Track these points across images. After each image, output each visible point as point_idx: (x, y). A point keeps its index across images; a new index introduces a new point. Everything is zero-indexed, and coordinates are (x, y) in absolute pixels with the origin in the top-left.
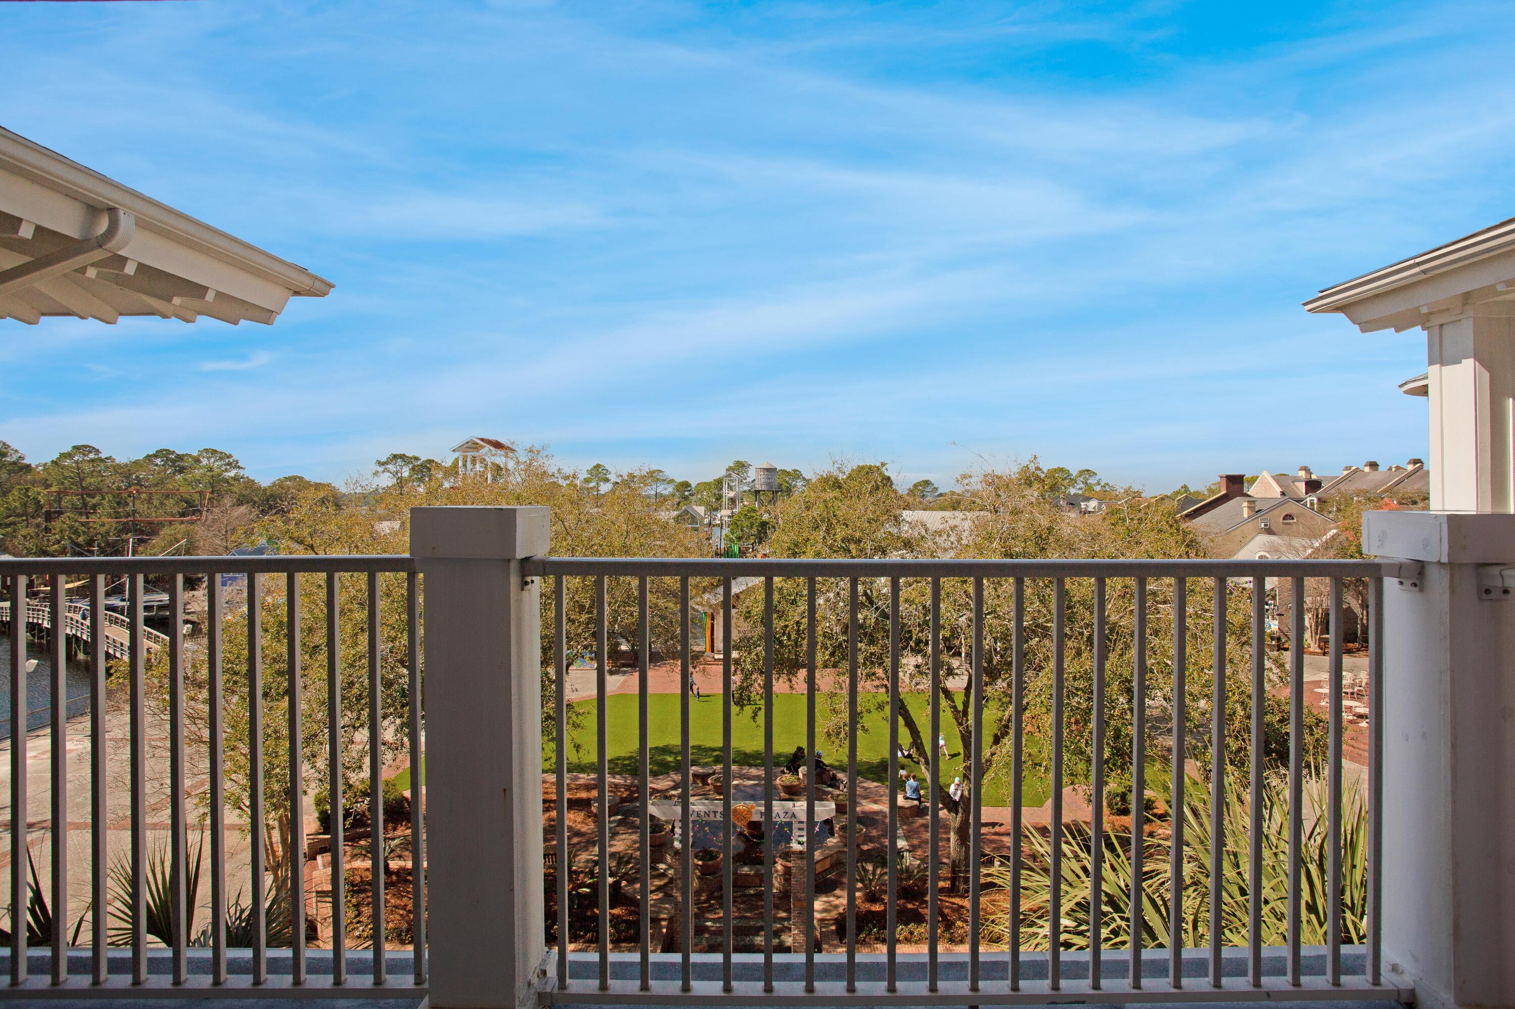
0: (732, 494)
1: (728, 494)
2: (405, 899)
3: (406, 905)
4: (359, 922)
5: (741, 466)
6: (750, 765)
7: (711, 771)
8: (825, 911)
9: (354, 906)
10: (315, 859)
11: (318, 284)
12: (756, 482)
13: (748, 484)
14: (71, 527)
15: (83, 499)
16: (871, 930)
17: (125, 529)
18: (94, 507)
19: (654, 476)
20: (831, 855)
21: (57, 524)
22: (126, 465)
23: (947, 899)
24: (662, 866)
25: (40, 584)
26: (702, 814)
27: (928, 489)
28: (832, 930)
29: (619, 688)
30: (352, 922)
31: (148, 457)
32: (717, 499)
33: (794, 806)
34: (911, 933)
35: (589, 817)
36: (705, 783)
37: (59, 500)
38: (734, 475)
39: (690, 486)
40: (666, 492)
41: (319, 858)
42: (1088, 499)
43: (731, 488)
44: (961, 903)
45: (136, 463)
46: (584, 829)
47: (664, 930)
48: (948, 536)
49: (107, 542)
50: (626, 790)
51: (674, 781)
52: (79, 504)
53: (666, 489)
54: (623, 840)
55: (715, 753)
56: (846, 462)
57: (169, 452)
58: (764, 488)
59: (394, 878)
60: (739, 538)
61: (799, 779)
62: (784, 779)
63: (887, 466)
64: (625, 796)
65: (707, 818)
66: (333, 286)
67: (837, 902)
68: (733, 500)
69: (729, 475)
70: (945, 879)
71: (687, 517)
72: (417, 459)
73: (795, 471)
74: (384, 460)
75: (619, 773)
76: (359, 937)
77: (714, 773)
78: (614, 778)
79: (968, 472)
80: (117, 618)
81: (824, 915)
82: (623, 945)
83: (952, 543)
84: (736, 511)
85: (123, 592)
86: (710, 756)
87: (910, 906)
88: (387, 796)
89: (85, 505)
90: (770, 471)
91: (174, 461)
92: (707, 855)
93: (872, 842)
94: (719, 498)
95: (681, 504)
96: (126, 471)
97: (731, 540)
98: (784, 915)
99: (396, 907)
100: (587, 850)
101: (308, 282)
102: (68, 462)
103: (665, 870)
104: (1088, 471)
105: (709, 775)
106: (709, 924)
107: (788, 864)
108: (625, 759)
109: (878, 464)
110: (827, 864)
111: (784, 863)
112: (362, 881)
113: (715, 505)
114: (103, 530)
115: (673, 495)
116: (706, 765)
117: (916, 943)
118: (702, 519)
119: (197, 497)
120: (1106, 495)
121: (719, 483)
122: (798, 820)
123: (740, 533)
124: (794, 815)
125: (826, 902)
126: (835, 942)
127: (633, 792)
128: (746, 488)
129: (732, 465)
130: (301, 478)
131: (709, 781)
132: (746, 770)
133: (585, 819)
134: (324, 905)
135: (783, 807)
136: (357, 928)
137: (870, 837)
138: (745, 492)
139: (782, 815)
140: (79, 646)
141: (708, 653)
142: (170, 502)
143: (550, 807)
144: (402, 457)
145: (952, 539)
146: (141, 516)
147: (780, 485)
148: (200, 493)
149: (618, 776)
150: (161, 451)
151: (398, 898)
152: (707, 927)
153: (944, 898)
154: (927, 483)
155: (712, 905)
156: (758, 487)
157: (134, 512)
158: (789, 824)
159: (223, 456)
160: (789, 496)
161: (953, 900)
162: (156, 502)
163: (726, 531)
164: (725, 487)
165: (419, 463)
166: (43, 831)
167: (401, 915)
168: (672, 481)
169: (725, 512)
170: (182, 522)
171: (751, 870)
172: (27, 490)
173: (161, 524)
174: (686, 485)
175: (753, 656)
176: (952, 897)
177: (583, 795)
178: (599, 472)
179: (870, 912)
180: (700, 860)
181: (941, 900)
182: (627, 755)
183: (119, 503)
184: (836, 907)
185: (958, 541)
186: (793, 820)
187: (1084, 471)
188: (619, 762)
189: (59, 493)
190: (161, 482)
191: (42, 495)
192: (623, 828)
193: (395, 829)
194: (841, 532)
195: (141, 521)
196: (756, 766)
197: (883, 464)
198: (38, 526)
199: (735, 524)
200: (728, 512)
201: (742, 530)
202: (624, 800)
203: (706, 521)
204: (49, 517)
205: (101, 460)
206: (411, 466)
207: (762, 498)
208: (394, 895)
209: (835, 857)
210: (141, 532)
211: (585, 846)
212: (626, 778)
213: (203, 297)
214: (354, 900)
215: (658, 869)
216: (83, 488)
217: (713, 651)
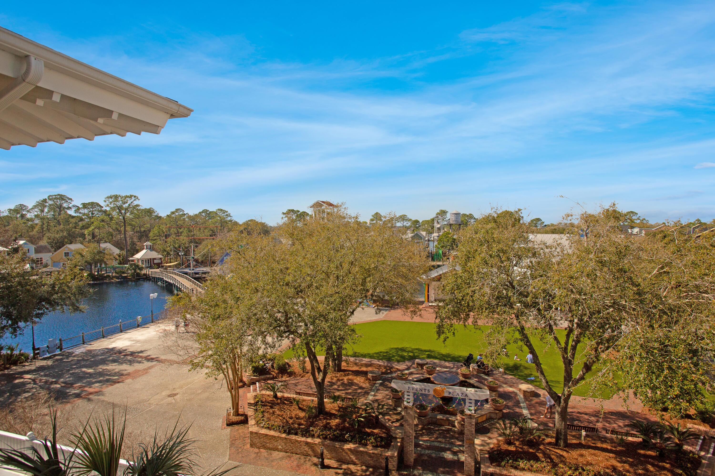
0: (439, 226)
1: (437, 226)
2: (282, 412)
3: (283, 415)
4: (263, 420)
5: (443, 213)
6: (445, 361)
7: (426, 363)
8: (482, 445)
9: (262, 412)
10: (250, 387)
11: (182, 109)
12: (451, 220)
13: (446, 221)
14: (173, 241)
15: (178, 230)
16: (508, 461)
17: (191, 242)
18: (181, 233)
19: (403, 218)
20: (486, 414)
21: (169, 240)
22: (193, 216)
23: (553, 450)
24: (399, 409)
25: (164, 263)
26: (419, 390)
27: (539, 223)
28: (486, 457)
29: (384, 317)
30: (260, 420)
31: (200, 213)
32: (432, 228)
33: (467, 390)
34: (532, 466)
35: (367, 380)
36: (422, 368)
37: (169, 230)
38: (440, 217)
39: (419, 222)
40: (407, 225)
41: (251, 386)
42: (632, 227)
43: (438, 223)
44: (561, 453)
45: (196, 215)
46: (364, 386)
47: (399, 444)
48: (556, 249)
49: (185, 247)
50: (384, 368)
51: (407, 366)
52: (176, 232)
53: (407, 224)
54: (381, 393)
55: (427, 353)
56: (499, 208)
57: (207, 211)
58: (454, 223)
59: (279, 401)
60: (442, 247)
61: (470, 371)
62: (462, 370)
63: (521, 211)
64: (383, 371)
65: (421, 392)
66: (192, 111)
67: (489, 441)
68: (439, 229)
69: (437, 217)
70: (552, 437)
71: (417, 237)
72: (298, 211)
73: (470, 214)
74: (285, 212)
75: (381, 360)
76: (263, 427)
77: (427, 364)
78: (379, 362)
79: (570, 213)
80: (187, 277)
81: (482, 448)
82: (379, 448)
83: (558, 253)
84: (441, 234)
85: (190, 267)
86: (425, 354)
87: (531, 450)
88: (279, 362)
89: (178, 233)
90: (457, 214)
91: (209, 214)
92: (422, 407)
93: (508, 408)
94: (433, 227)
95: (415, 231)
96: (192, 218)
97: (438, 248)
98: (460, 443)
99: (279, 415)
100: (364, 397)
101: (175, 108)
102: (173, 216)
103: (401, 411)
104: (632, 212)
105: (425, 364)
106: (421, 442)
107: (463, 417)
108: (384, 353)
109: (517, 210)
110: (484, 418)
111: (461, 416)
112: (266, 401)
113: (431, 231)
114: (183, 242)
115: (411, 226)
116: (423, 359)
117: (534, 472)
118: (425, 238)
119: (215, 228)
120: (643, 225)
121: (433, 220)
122: (468, 398)
123: (442, 244)
124: (466, 395)
125: (483, 440)
126: (488, 464)
127: (387, 369)
128: (446, 223)
129: (439, 212)
130: (255, 220)
131: (424, 368)
132: (443, 362)
133: (365, 381)
134: (250, 409)
135: (461, 390)
136: (262, 423)
137: (508, 406)
138: (445, 225)
139: (460, 395)
140: (175, 287)
141: (426, 302)
142: (206, 231)
143: (349, 373)
144: (293, 211)
145: (558, 250)
146: (197, 236)
147: (462, 221)
148: (216, 227)
149: (381, 361)
150: (204, 210)
151: (280, 411)
152: (420, 444)
153: (551, 449)
154: (539, 220)
155: (423, 433)
156: (451, 222)
157: (194, 235)
158: (464, 400)
159: (224, 212)
160: (466, 226)
161: (557, 451)
162: (202, 230)
163: (436, 243)
164: (436, 222)
165: (299, 213)
166: (156, 362)
167: (280, 419)
168: (411, 220)
169: (435, 235)
170: (210, 239)
171: (443, 417)
172: (160, 226)
173: (203, 240)
174: (417, 222)
175: (446, 310)
176: (556, 449)
177: (364, 369)
178: (377, 216)
179: (507, 450)
180: (418, 409)
181: (550, 450)
182: (385, 351)
183: (189, 231)
184: (488, 444)
185: (562, 252)
186: (466, 398)
187: (629, 212)
188: (382, 354)
189: (169, 227)
190: (205, 223)
191: (164, 228)
192: (382, 387)
193: (282, 377)
194: (495, 247)
195: (197, 239)
196: (448, 361)
197: (520, 210)
198: (164, 240)
199: (440, 240)
200: (437, 234)
201: (443, 243)
202: (383, 373)
203: (427, 239)
204: (167, 236)
205: (185, 214)
206: (296, 215)
207: (454, 228)
208: (278, 409)
209: (488, 415)
210: (197, 243)
211: (364, 395)
212: (384, 363)
213: (111, 117)
214: (262, 409)
215: (397, 410)
216: (177, 226)
217: (428, 301)
